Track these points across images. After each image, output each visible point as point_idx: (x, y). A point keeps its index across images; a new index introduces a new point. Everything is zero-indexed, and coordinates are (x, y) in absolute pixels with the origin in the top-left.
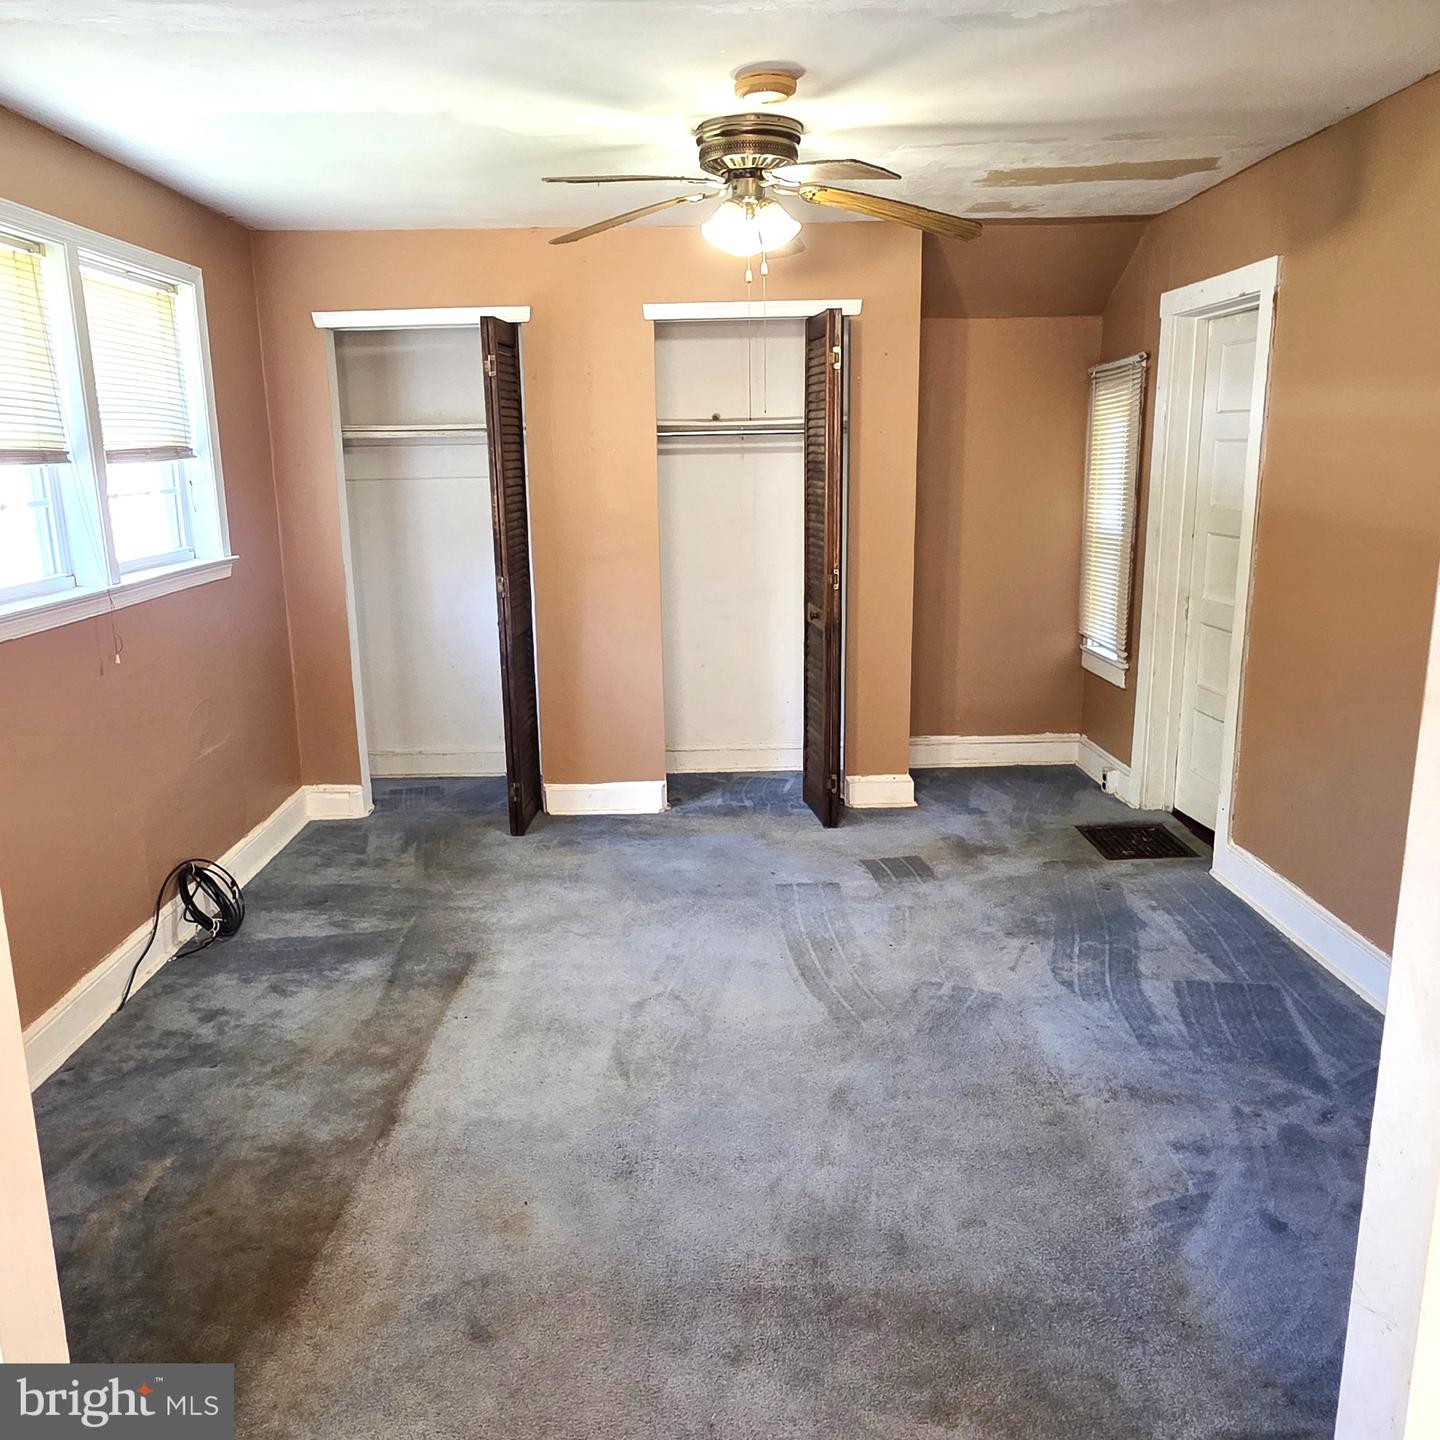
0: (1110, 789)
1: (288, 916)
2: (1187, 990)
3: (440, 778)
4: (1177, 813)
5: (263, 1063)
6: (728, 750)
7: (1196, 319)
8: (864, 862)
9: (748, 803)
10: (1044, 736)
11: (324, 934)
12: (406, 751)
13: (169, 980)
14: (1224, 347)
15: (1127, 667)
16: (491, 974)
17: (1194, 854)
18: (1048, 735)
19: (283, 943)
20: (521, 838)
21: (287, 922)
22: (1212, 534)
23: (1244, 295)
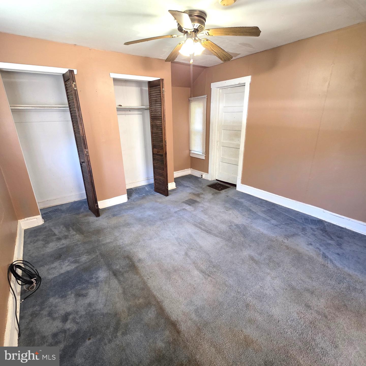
0: (203, 178)
1: (53, 266)
2: (264, 212)
3: (56, 206)
4: (217, 180)
5: (108, 327)
6: (129, 183)
7: (218, 89)
8: (184, 202)
9: (144, 195)
10: (185, 170)
11: (73, 267)
12: (41, 201)
13: (30, 311)
14: (224, 94)
15: (205, 155)
16: (140, 260)
17: (230, 187)
18: (186, 169)
19: (62, 277)
20: (100, 217)
21: (54, 268)
22: (223, 130)
23: (240, 83)
